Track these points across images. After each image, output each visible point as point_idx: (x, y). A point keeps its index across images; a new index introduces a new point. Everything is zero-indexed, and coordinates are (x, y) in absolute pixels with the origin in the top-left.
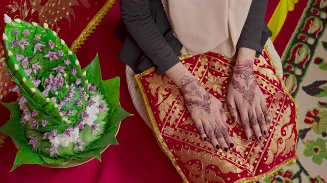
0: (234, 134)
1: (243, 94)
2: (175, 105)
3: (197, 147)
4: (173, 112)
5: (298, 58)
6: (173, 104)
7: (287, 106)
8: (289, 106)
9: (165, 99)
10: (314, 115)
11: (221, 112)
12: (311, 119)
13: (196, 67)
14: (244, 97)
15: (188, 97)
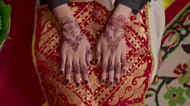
0: (93, 73)
2: (54, 38)
3: (57, 76)
4: (50, 43)
5: (187, 21)
6: (52, 37)
8: (146, 63)
9: (48, 31)
10: (183, 68)
12: (180, 71)
13: (82, 11)
14: (109, 46)
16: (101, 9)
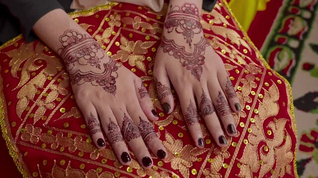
0: (168, 136)
1: (183, 60)
2: (51, 85)
4: (44, 98)
6: (45, 86)
7: (271, 84)
8: (274, 84)
9: (32, 77)
10: (312, 138)
11: (140, 93)
14: (184, 65)
15: (74, 67)
16: (138, 14)
